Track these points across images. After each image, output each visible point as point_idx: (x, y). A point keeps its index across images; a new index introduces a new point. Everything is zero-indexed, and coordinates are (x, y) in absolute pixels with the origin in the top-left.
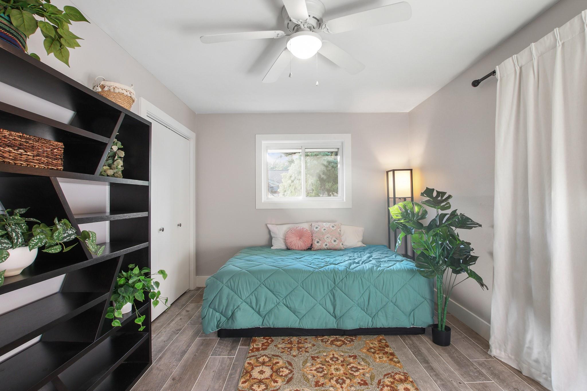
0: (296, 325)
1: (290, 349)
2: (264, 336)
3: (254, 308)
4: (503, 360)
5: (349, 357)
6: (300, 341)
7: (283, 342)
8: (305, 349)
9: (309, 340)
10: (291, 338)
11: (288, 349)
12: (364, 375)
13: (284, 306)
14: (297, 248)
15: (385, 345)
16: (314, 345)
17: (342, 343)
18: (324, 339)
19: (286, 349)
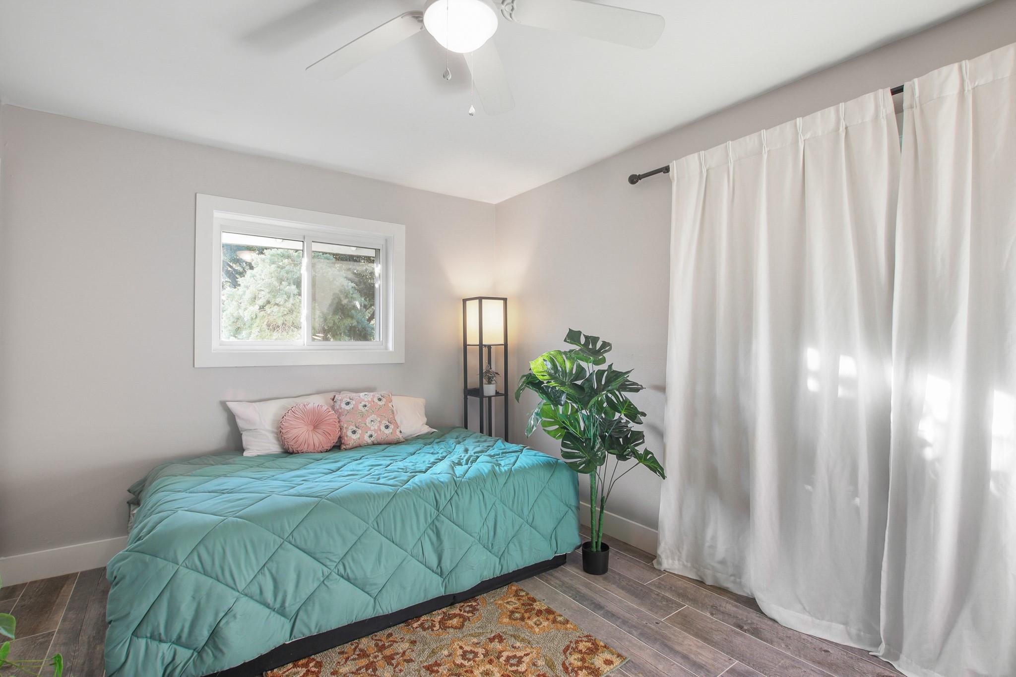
0: (369, 613)
1: (371, 670)
2: (295, 661)
3: (269, 604)
4: (676, 573)
5: (491, 642)
6: (380, 644)
7: (347, 659)
8: (402, 656)
9: (397, 636)
10: (357, 643)
11: (367, 670)
12: (534, 665)
13: (342, 579)
14: (311, 448)
15: (529, 598)
16: (413, 642)
17: (461, 620)
18: (424, 623)
19: (363, 670)
